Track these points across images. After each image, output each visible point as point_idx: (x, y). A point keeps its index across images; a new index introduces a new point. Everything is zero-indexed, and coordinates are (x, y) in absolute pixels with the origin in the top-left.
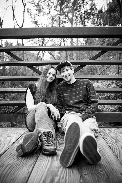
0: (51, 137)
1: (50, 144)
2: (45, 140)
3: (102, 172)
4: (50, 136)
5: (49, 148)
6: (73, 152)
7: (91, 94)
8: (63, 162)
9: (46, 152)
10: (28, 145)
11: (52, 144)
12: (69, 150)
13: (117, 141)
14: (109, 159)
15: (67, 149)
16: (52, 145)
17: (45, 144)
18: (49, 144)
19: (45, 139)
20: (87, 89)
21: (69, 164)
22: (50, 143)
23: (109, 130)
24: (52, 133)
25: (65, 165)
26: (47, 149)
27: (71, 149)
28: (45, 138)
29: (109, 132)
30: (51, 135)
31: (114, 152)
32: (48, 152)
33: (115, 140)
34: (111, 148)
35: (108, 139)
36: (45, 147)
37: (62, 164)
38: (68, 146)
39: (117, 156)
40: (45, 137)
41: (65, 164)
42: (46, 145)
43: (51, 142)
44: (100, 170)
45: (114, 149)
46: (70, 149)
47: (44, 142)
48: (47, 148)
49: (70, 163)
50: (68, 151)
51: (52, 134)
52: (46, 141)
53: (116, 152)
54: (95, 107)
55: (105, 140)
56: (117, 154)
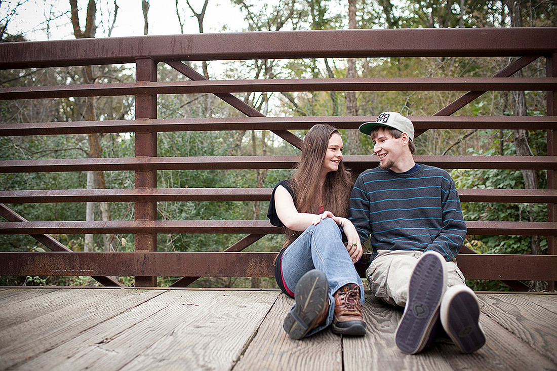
0: (356, 299)
1: (353, 313)
2: (343, 304)
3: (501, 366)
4: (355, 296)
5: (350, 320)
6: (428, 317)
7: (449, 206)
8: (404, 342)
9: (343, 327)
10: (311, 301)
11: (358, 313)
12: (417, 315)
13: (520, 318)
14: (510, 347)
15: (414, 313)
16: (358, 315)
17: (341, 311)
18: (350, 313)
19: (343, 301)
20: (442, 194)
21: (420, 345)
22: (354, 311)
23: (492, 298)
24: (359, 287)
25: (411, 349)
26: (344, 321)
27: (424, 311)
28: (342, 299)
29: (495, 301)
30: (356, 293)
31: (518, 337)
32: (348, 327)
33: (515, 318)
34: (510, 330)
35: (495, 314)
36: (342, 317)
37: (403, 346)
38: (416, 307)
39: (528, 343)
40: (342, 296)
41: (408, 347)
42: (342, 313)
43: (355, 309)
44: (494, 362)
45: (516, 332)
46: (421, 313)
47: (340, 308)
48: (346, 319)
49: (420, 343)
50: (417, 317)
51: (359, 290)
52: (344, 306)
53: (523, 336)
54: (459, 239)
55: (489, 316)
56: (527, 341)
